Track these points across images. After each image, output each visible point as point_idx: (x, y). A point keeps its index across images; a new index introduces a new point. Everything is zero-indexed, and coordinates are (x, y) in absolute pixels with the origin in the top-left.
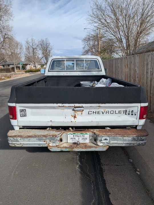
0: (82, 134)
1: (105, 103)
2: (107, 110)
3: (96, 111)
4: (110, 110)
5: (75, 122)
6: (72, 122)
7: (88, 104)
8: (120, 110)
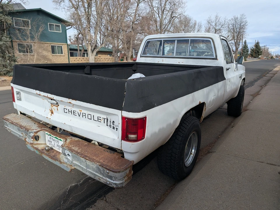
0: (57, 139)
1: (76, 100)
2: (83, 111)
3: (71, 110)
4: (87, 112)
5: (50, 119)
6: (47, 118)
7: (58, 96)
8: (99, 115)
